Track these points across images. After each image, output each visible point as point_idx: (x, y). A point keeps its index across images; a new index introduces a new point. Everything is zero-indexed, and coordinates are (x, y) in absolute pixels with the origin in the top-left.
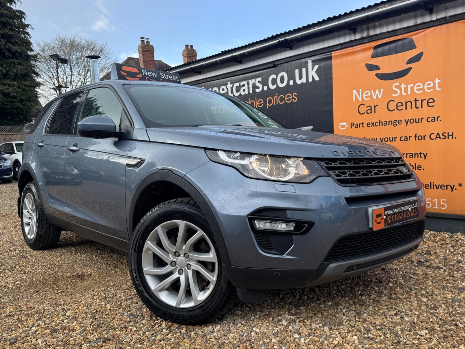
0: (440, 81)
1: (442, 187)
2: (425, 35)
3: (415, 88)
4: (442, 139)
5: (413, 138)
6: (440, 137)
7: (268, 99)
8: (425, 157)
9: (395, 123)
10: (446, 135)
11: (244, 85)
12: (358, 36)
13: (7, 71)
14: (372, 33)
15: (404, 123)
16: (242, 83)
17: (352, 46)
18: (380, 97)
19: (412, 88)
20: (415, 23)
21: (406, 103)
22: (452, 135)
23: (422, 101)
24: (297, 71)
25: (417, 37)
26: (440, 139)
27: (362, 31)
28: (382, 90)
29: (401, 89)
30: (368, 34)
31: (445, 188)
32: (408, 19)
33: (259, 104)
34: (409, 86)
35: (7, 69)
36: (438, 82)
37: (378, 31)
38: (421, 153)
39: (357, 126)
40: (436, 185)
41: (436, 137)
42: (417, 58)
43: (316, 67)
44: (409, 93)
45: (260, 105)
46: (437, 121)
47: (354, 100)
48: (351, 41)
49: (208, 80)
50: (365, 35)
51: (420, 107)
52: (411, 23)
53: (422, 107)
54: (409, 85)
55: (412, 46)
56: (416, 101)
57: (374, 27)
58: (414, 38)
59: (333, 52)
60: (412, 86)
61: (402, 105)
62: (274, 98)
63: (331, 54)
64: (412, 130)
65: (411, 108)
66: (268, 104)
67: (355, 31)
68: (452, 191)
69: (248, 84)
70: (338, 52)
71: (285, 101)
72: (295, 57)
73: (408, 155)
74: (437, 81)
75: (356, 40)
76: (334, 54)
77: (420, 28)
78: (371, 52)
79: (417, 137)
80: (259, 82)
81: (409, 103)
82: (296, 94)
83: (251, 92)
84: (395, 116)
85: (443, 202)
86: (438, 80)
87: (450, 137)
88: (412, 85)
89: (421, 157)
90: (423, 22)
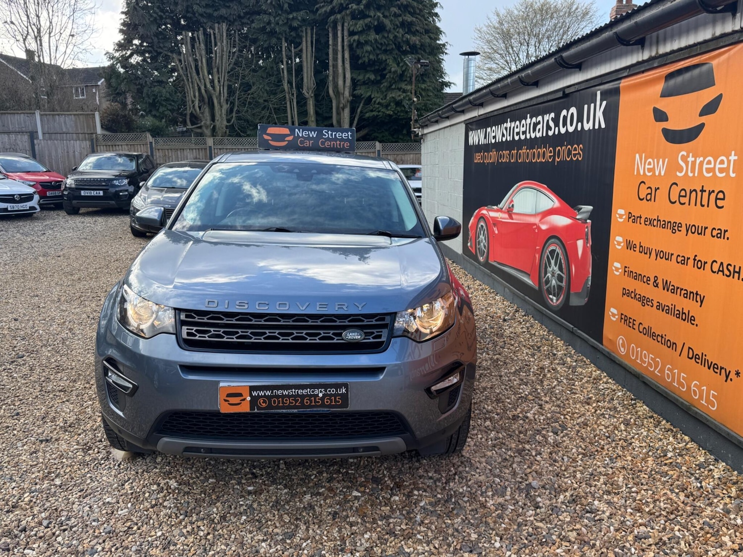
0: (736, 158)
1: (713, 366)
2: (729, 59)
3: (705, 166)
4: (726, 275)
5: (691, 262)
6: (723, 271)
7: (557, 150)
8: (702, 302)
9: (675, 227)
10: (731, 269)
11: (539, 122)
12: (646, 55)
13: (403, 72)
14: (662, 50)
15: (684, 229)
16: (538, 119)
18: (662, 173)
19: (701, 165)
20: (713, 35)
21: (691, 192)
22: (739, 273)
23: (710, 194)
24: (586, 108)
25: (719, 62)
26: (723, 275)
27: (650, 46)
28: (667, 160)
29: (687, 164)
30: (657, 53)
31: (718, 371)
32: (705, 25)
33: (549, 156)
34: (698, 161)
35: (404, 68)
36: (734, 160)
37: (675, 45)
38: (697, 294)
39: (634, 220)
40: (708, 360)
41: (719, 270)
43: (604, 103)
44: (696, 175)
46: (724, 238)
47: (635, 173)
48: (639, 63)
49: (512, 108)
50: (654, 52)
51: (706, 205)
52: (705, 34)
53: (708, 206)
54: (698, 158)
56: (702, 191)
57: (664, 40)
58: (714, 63)
59: (623, 81)
60: (701, 161)
61: (685, 196)
62: (563, 148)
63: (620, 83)
64: (691, 245)
65: (696, 205)
66: (557, 158)
67: (642, 45)
68: (726, 381)
69: (543, 120)
71: (571, 157)
72: (584, 83)
73: (683, 292)
74: (733, 158)
75: (644, 61)
76: (624, 83)
77: (722, 44)
78: (660, 87)
79: (696, 262)
80: (552, 119)
81: (694, 192)
82: (582, 148)
83: (544, 135)
84: (676, 214)
85: (714, 396)
86: (735, 155)
87: (736, 275)
88: (702, 159)
89: (697, 302)
90: (723, 32)
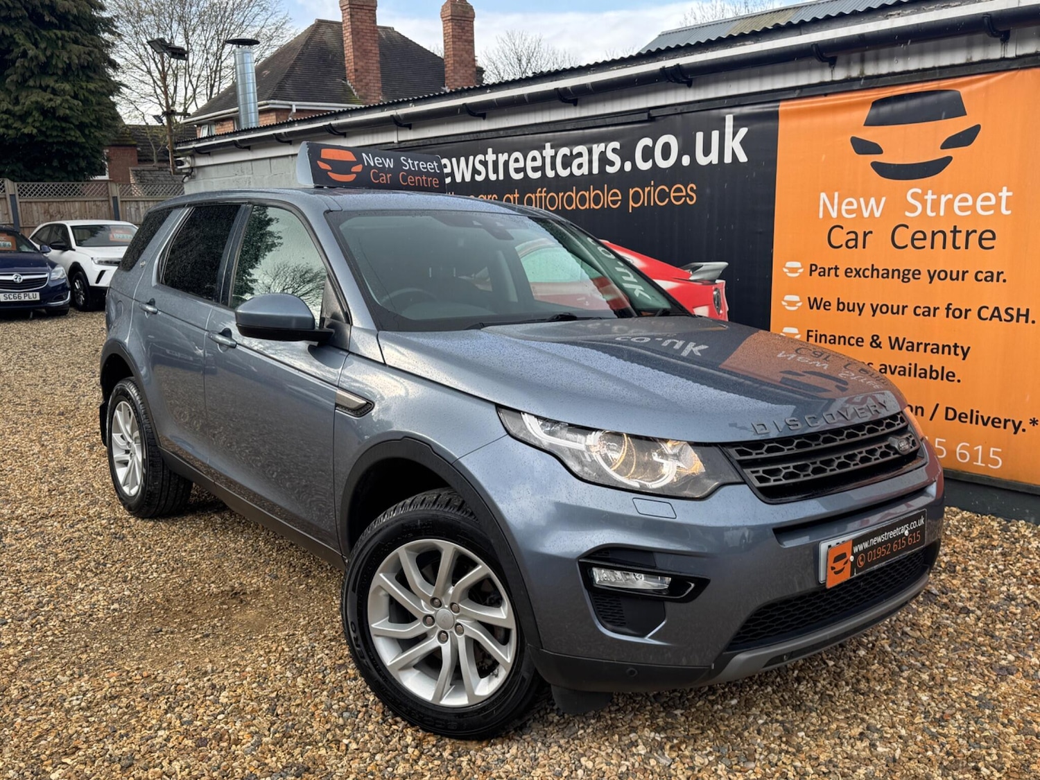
0: (1010, 194)
1: (995, 422)
2: (987, 88)
3: (956, 204)
4: (1005, 320)
5: (942, 313)
6: (999, 317)
7: (631, 192)
8: (965, 355)
9: (906, 276)
10: (1014, 313)
11: (580, 155)
12: (840, 74)
14: (870, 70)
15: (925, 277)
16: (576, 150)
17: (826, 95)
18: (877, 214)
19: (950, 203)
20: (967, 60)
21: (934, 234)
22: (1027, 316)
23: (968, 234)
24: (700, 136)
25: (970, 90)
26: (1001, 320)
27: (848, 64)
28: (884, 199)
29: (924, 203)
30: (862, 73)
31: (1002, 425)
32: (953, 48)
33: (611, 201)
34: (944, 199)
36: (1007, 197)
37: (884, 68)
38: (956, 346)
39: (823, 273)
40: (982, 417)
41: (993, 316)
42: (965, 138)
43: (743, 131)
44: (942, 213)
45: (614, 202)
46: (998, 281)
47: (821, 215)
48: (822, 84)
49: (501, 133)
50: (855, 73)
51: (963, 246)
52: (959, 58)
53: (967, 248)
54: (943, 196)
55: (956, 108)
56: (955, 231)
57: (877, 59)
58: (963, 91)
59: (781, 104)
60: (949, 199)
61: (925, 239)
62: (647, 190)
63: (778, 106)
64: (942, 293)
65: (944, 248)
66: (631, 203)
67: (832, 63)
68: (1015, 433)
69: (590, 152)
70: (792, 105)
71: (670, 200)
72: (698, 104)
73: (929, 348)
74: (1005, 194)
75: (833, 82)
76: (783, 107)
77: (979, 71)
78: (865, 113)
79: (951, 312)
80: (614, 150)
81: (941, 235)
82: (695, 188)
83: (595, 171)
84: (908, 259)
85: (995, 453)
86: (1008, 191)
87: (1022, 319)
88: (950, 196)
89: (956, 354)
90: (985, 58)
